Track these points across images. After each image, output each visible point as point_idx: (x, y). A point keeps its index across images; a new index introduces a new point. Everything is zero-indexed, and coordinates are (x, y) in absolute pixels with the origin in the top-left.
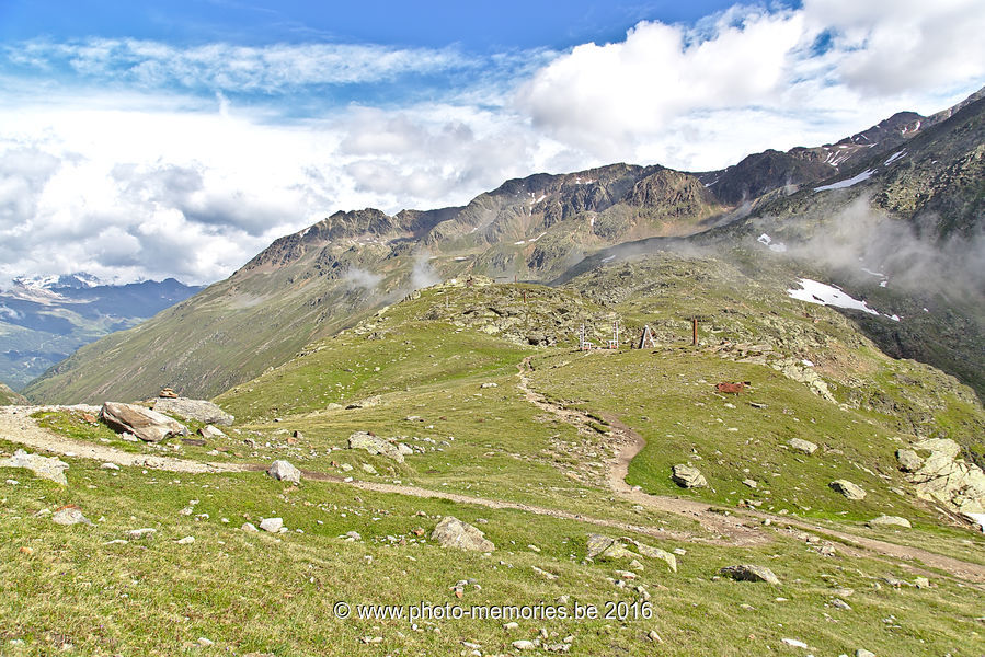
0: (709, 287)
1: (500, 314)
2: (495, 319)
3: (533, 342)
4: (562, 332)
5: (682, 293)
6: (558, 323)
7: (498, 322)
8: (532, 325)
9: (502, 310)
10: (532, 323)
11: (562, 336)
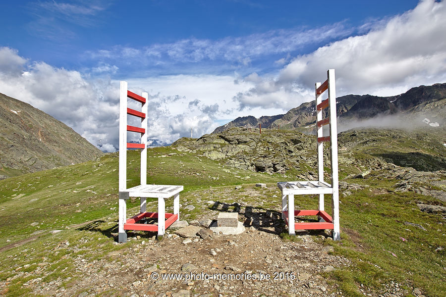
0: (400, 141)
1: (229, 141)
2: (222, 146)
3: (260, 169)
4: (293, 160)
5: (384, 145)
6: (290, 151)
7: (225, 149)
8: (261, 152)
9: (231, 138)
10: (261, 151)
11: (294, 164)
